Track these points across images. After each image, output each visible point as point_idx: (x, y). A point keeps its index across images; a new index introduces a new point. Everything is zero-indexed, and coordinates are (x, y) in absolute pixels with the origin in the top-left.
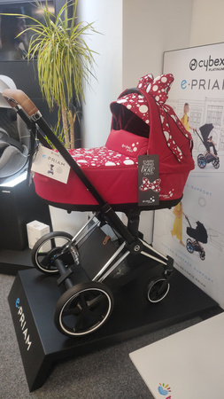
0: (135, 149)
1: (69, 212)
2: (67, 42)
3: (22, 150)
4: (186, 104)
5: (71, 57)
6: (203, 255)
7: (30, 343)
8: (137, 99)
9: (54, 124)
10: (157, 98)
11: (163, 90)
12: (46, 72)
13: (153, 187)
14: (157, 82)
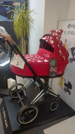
0: (48, 56)
1: (23, 78)
2: (25, 16)
3: (7, 53)
4: (66, 40)
5: (26, 21)
6: (70, 94)
7: (7, 126)
8: (49, 38)
9: (19, 45)
10: (57, 38)
11: (59, 35)
12: (17, 26)
13: (54, 70)
14: (57, 32)
